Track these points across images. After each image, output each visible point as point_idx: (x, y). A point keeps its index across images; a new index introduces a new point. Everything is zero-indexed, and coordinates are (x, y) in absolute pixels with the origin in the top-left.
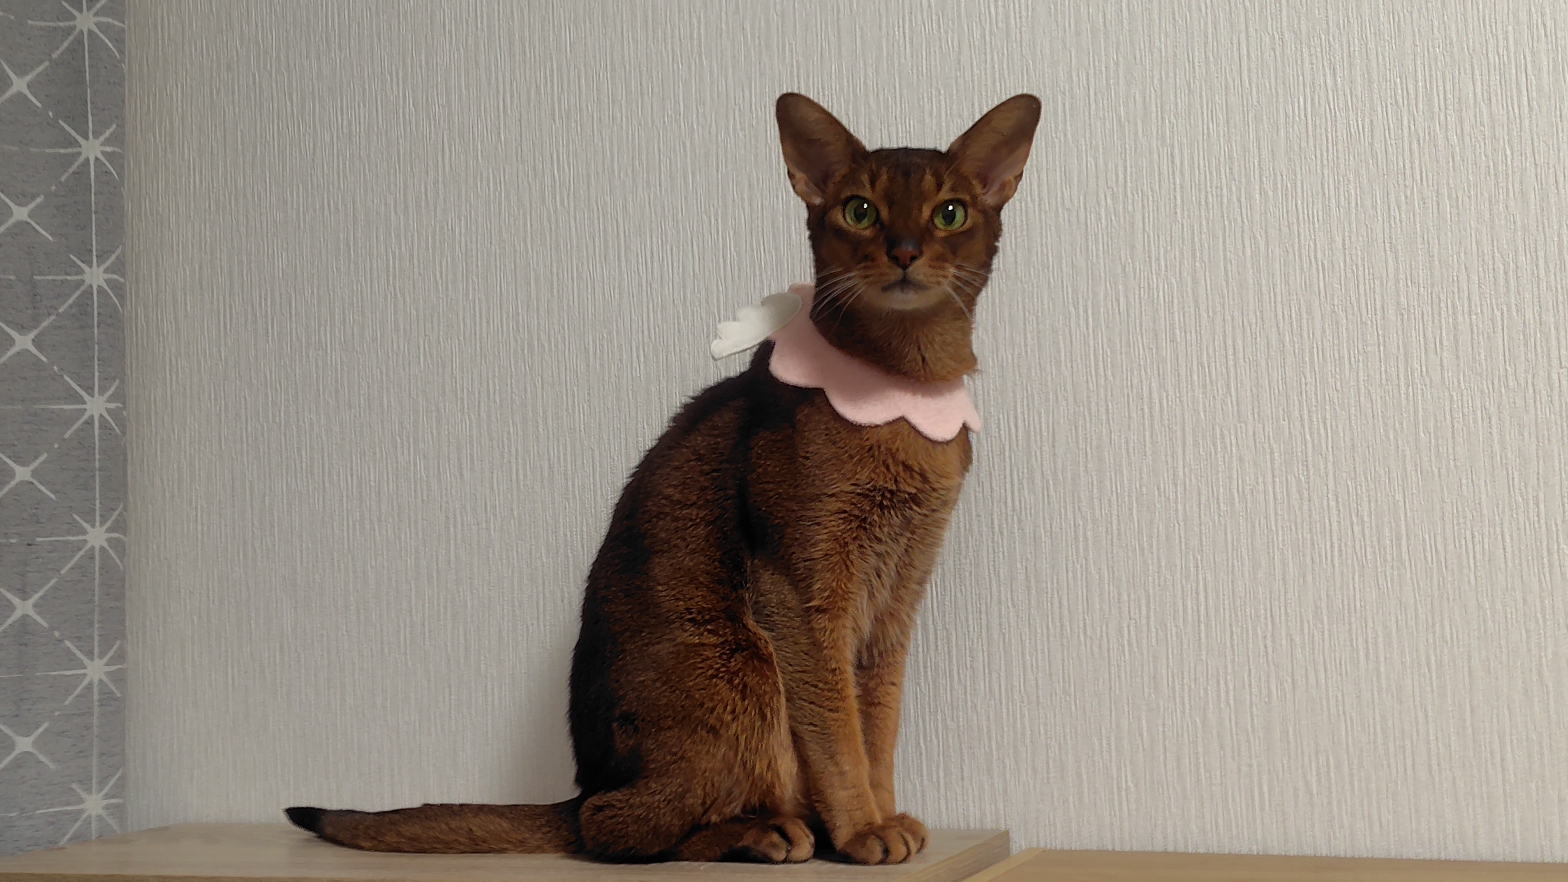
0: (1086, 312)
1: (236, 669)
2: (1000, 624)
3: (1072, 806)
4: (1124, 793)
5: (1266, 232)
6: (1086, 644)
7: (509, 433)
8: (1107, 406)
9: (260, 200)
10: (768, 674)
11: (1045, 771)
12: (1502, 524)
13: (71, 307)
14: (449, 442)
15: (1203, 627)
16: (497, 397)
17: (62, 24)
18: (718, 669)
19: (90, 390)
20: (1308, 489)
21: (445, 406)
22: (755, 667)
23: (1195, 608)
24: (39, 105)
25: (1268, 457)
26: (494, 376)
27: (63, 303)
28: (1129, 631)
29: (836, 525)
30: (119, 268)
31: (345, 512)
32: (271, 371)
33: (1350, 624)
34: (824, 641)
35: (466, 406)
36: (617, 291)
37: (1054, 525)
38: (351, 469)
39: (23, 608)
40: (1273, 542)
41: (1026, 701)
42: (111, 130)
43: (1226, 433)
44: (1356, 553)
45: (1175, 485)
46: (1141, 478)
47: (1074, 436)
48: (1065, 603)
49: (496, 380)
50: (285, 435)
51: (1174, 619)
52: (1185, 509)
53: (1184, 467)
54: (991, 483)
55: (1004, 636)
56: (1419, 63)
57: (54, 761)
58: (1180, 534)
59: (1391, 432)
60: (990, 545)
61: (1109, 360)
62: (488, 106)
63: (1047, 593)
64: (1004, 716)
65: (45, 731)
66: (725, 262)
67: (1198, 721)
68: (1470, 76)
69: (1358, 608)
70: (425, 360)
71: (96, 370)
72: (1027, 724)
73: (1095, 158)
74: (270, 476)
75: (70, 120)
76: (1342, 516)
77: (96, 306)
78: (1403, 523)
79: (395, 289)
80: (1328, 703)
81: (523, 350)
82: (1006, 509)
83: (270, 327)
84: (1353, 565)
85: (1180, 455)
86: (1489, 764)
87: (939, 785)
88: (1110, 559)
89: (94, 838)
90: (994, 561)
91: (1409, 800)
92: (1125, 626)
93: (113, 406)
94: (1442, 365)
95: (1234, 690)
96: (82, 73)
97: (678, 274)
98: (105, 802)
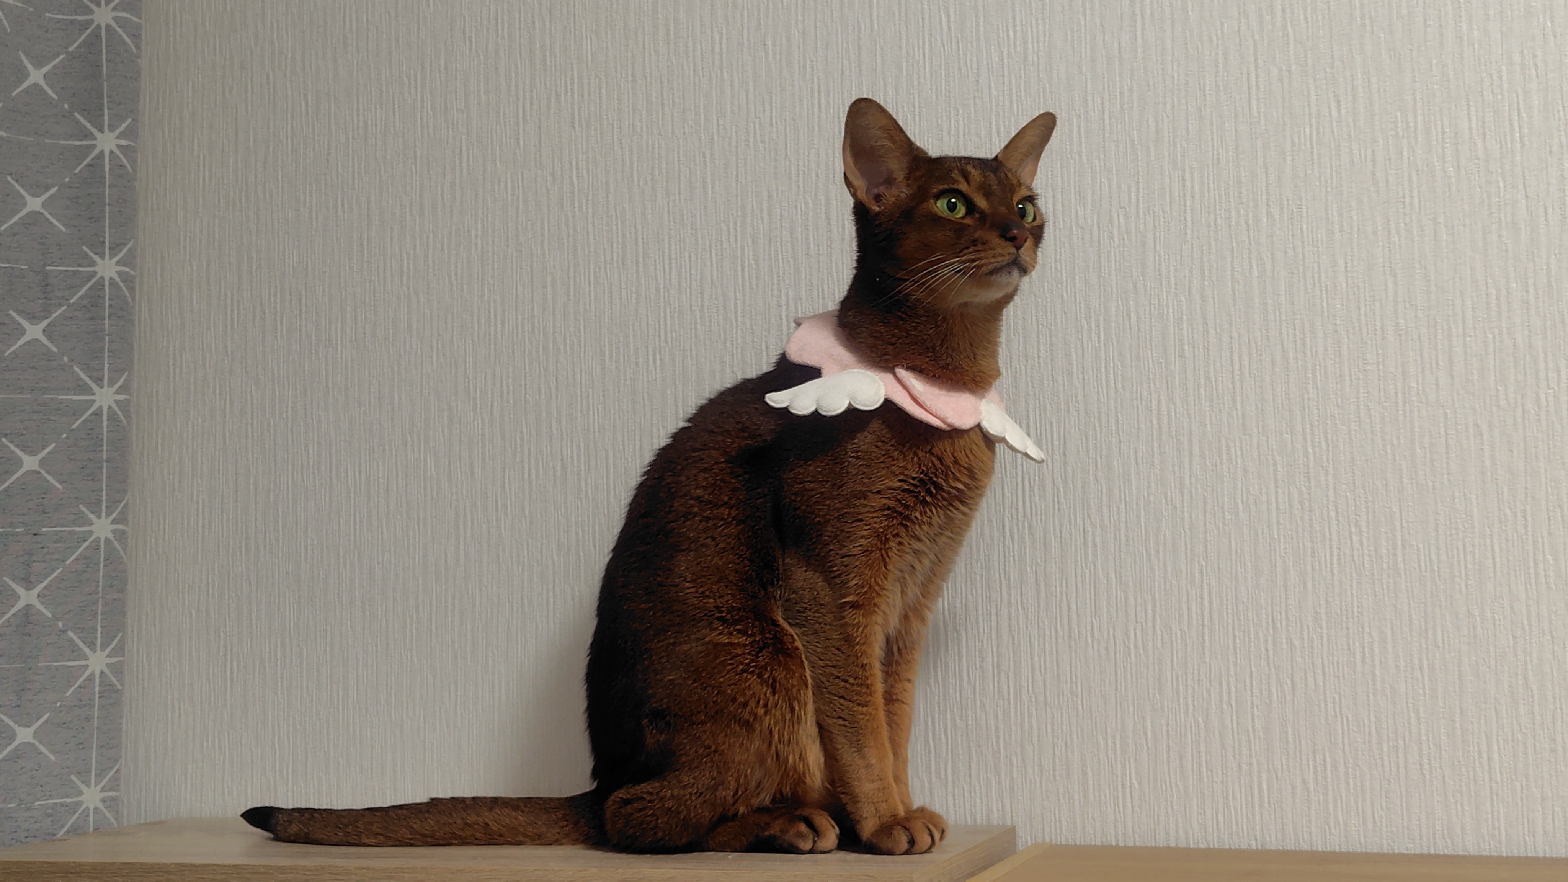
0: (1098, 326)
1: (235, 664)
2: (1010, 626)
3: (1077, 802)
4: (1128, 790)
5: (1272, 254)
6: (1093, 646)
7: (522, 432)
8: (1117, 417)
9: (271, 197)
10: (794, 668)
11: (1051, 769)
12: (1491, 535)
13: (81, 298)
14: (460, 441)
15: (1206, 631)
16: (511, 396)
17: (79, 18)
19: (99, 381)
20: (1310, 501)
21: (457, 405)
22: (781, 661)
23: (1200, 613)
24: (55, 97)
25: (1271, 468)
26: (508, 377)
27: (75, 294)
28: (1135, 634)
30: (129, 261)
31: (352, 509)
32: (279, 367)
33: (1348, 629)
34: (856, 637)
35: (479, 406)
36: (634, 295)
37: (1064, 530)
38: (360, 466)
39: (27, 597)
40: (1275, 550)
41: (1033, 700)
42: (127, 123)
43: (1232, 444)
44: (1354, 561)
45: (1182, 494)
46: (1149, 487)
47: (1084, 445)
48: (1074, 607)
49: (510, 380)
50: (292, 431)
51: (1179, 622)
52: (1191, 518)
53: (1190, 476)
54: (1003, 489)
55: (1013, 637)
56: (1418, 98)
57: (54, 752)
58: (1185, 541)
59: (1389, 447)
60: (1001, 549)
61: (1120, 373)
62: (507, 112)
63: (1056, 596)
64: (1013, 715)
65: (46, 721)
66: (743, 270)
67: (1201, 721)
68: (1466, 112)
69: (1356, 614)
70: (437, 360)
71: (106, 362)
72: (1034, 723)
73: (1109, 180)
74: (275, 472)
75: (86, 113)
76: (1341, 526)
77: (107, 297)
78: (1398, 534)
79: (409, 288)
80: (1326, 705)
81: (538, 352)
82: (1017, 515)
83: (279, 324)
84: (1351, 573)
85: (1187, 465)
86: (1477, 763)
87: (947, 782)
88: (1118, 564)
89: (91, 830)
90: (1005, 565)
91: (1401, 797)
92: (1132, 629)
93: (121, 397)
94: (1437, 384)
95: (1236, 691)
96: (99, 66)
97: (696, 280)
98: (103, 795)
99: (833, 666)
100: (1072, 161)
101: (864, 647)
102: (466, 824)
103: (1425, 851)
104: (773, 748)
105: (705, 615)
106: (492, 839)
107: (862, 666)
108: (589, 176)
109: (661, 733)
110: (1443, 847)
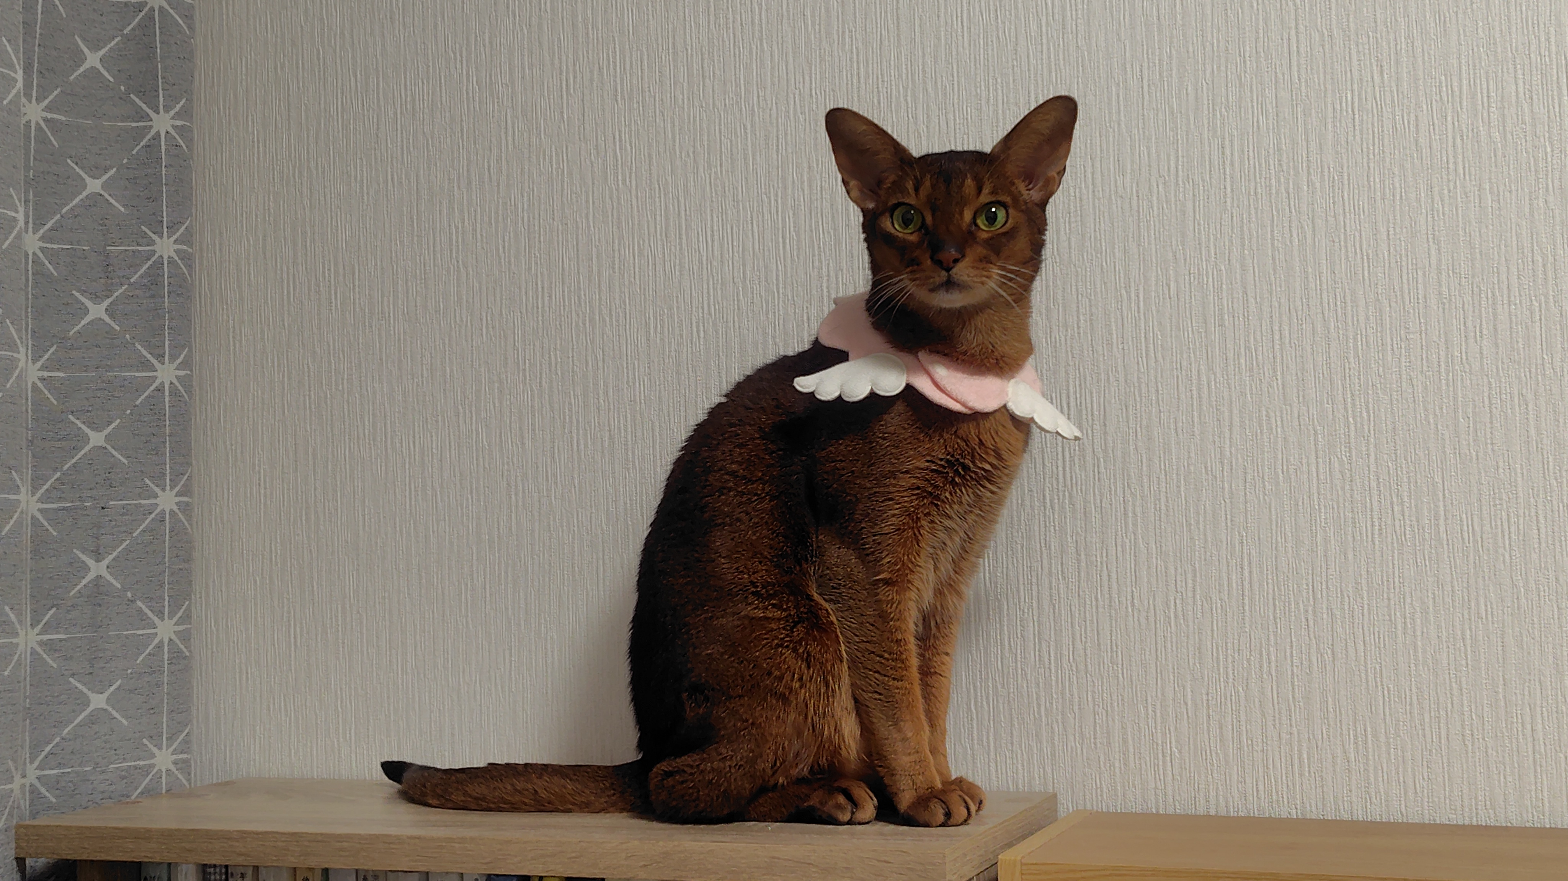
0: (1138, 296)
1: (298, 630)
2: (1051, 595)
3: (1117, 770)
4: (1168, 758)
5: (1313, 222)
6: (1133, 615)
7: (570, 404)
8: (1157, 387)
9: (323, 172)
10: (829, 643)
11: (1092, 736)
12: (1536, 506)
13: (142, 276)
14: (511, 412)
15: (1247, 600)
16: (559, 369)
19: (160, 357)
20: (1351, 470)
21: (507, 377)
22: (815, 636)
23: (1240, 583)
24: (112, 80)
25: (1312, 438)
26: (555, 349)
27: (136, 273)
28: (1175, 603)
30: (187, 239)
31: (407, 478)
32: (334, 339)
33: (1389, 599)
34: (891, 613)
35: (528, 378)
36: (678, 268)
37: (1104, 500)
38: (414, 437)
39: (97, 569)
40: (1316, 520)
41: (1074, 668)
42: (182, 103)
43: (1272, 414)
44: (1396, 532)
45: (1222, 464)
46: (1189, 457)
47: (1124, 415)
48: (1114, 577)
49: (558, 352)
50: (348, 402)
51: (1220, 592)
52: (1231, 487)
53: (1231, 447)
55: (1054, 606)
56: (1463, 61)
57: (126, 718)
59: (1431, 416)
60: (1042, 519)
61: (1160, 343)
62: (550, 85)
63: (1096, 566)
64: (1054, 683)
65: (118, 689)
66: (784, 242)
67: (1241, 690)
68: (1513, 75)
69: (1397, 584)
70: (487, 332)
71: (167, 338)
72: (1075, 692)
73: (1148, 148)
74: (333, 443)
75: (141, 94)
76: (1382, 496)
77: (166, 276)
78: (1441, 504)
79: (458, 262)
80: (1367, 675)
81: (584, 324)
82: (1058, 485)
83: (333, 297)
84: (1392, 543)
85: (1227, 435)
86: (1520, 734)
87: (989, 749)
88: (1158, 534)
89: (164, 791)
90: (1045, 535)
91: (1443, 768)
92: (1172, 598)
93: (181, 373)
94: (1481, 353)
95: (1276, 661)
96: (153, 48)
97: (738, 252)
98: (174, 757)
99: (867, 642)
100: (1111, 130)
101: (898, 623)
102: (516, 790)
103: (1467, 822)
104: (810, 720)
105: (740, 590)
106: (542, 806)
107: (897, 641)
108: (632, 148)
109: (700, 707)
110: (1485, 818)
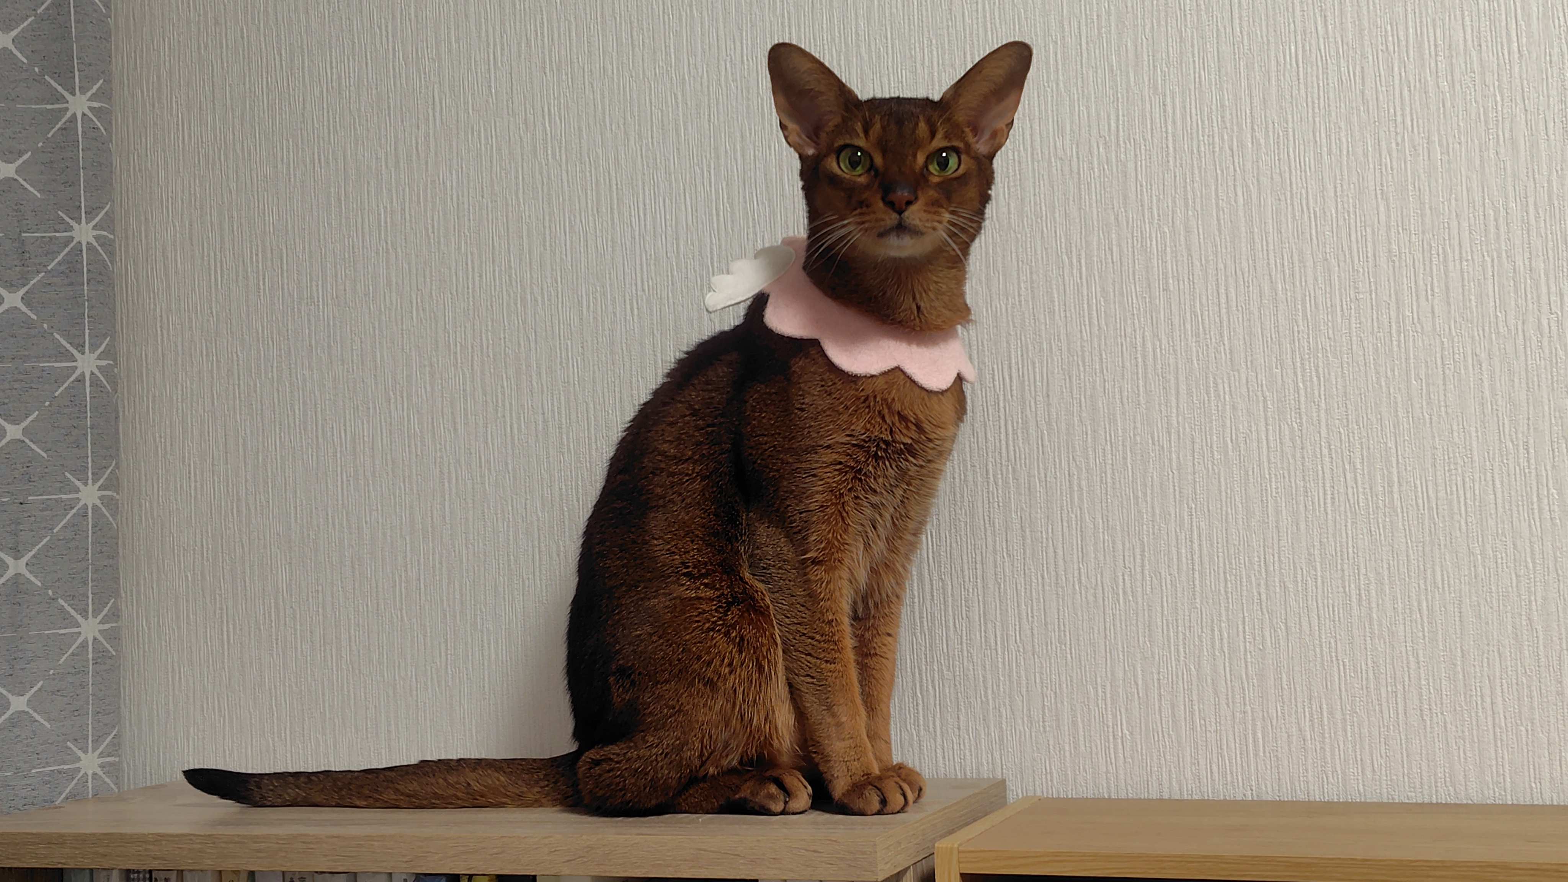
0: (1079, 262)
1: (231, 626)
2: (996, 574)
3: (1067, 754)
4: (1119, 741)
5: (1258, 181)
6: (1081, 593)
7: (503, 387)
8: (1101, 355)
9: (249, 154)
11: (1041, 720)
12: (1492, 470)
13: (59, 264)
14: (442, 397)
15: (1197, 575)
16: (491, 351)
18: (714, 622)
19: (80, 347)
20: (1301, 438)
21: (438, 361)
23: (1189, 556)
24: (25, 61)
25: (1261, 405)
26: (487, 331)
27: (52, 260)
28: (1124, 580)
29: (831, 476)
30: (108, 224)
31: (339, 468)
32: (263, 327)
33: (1343, 571)
34: (820, 593)
35: (459, 361)
36: (610, 243)
37: (1049, 474)
38: (345, 425)
39: (16, 567)
40: (1266, 490)
41: (1021, 649)
42: (98, 85)
43: (1219, 381)
44: (1348, 500)
45: (1169, 433)
46: (1135, 427)
47: (1068, 385)
48: (1060, 553)
49: (489, 334)
50: (278, 391)
51: (1169, 566)
52: (1178, 458)
53: (1178, 416)
54: (985, 433)
55: (1000, 585)
57: (49, 720)
58: (1174, 483)
59: (1383, 379)
60: (985, 495)
61: (1103, 309)
62: (478, 59)
63: (1042, 543)
64: (1000, 665)
65: (40, 690)
66: (718, 215)
67: (1192, 668)
68: (1460, 23)
69: (1351, 555)
70: (417, 315)
71: (87, 327)
72: (1023, 673)
73: (1088, 107)
74: (263, 433)
75: (56, 75)
76: (1334, 463)
77: (85, 262)
78: (1395, 470)
79: (387, 243)
80: (1321, 650)
81: (516, 304)
82: (1001, 460)
83: (261, 283)
84: (1345, 512)
85: (1174, 405)
86: (1480, 707)
87: (936, 735)
88: (1104, 508)
89: (90, 796)
90: (989, 511)
91: (1401, 744)
92: (1120, 574)
93: (104, 363)
94: (1433, 312)
95: (1229, 637)
96: (68, 28)
97: (671, 226)
98: (101, 760)
100: (1049, 90)
103: (1426, 800)
108: (561, 122)
110: (1445, 795)
